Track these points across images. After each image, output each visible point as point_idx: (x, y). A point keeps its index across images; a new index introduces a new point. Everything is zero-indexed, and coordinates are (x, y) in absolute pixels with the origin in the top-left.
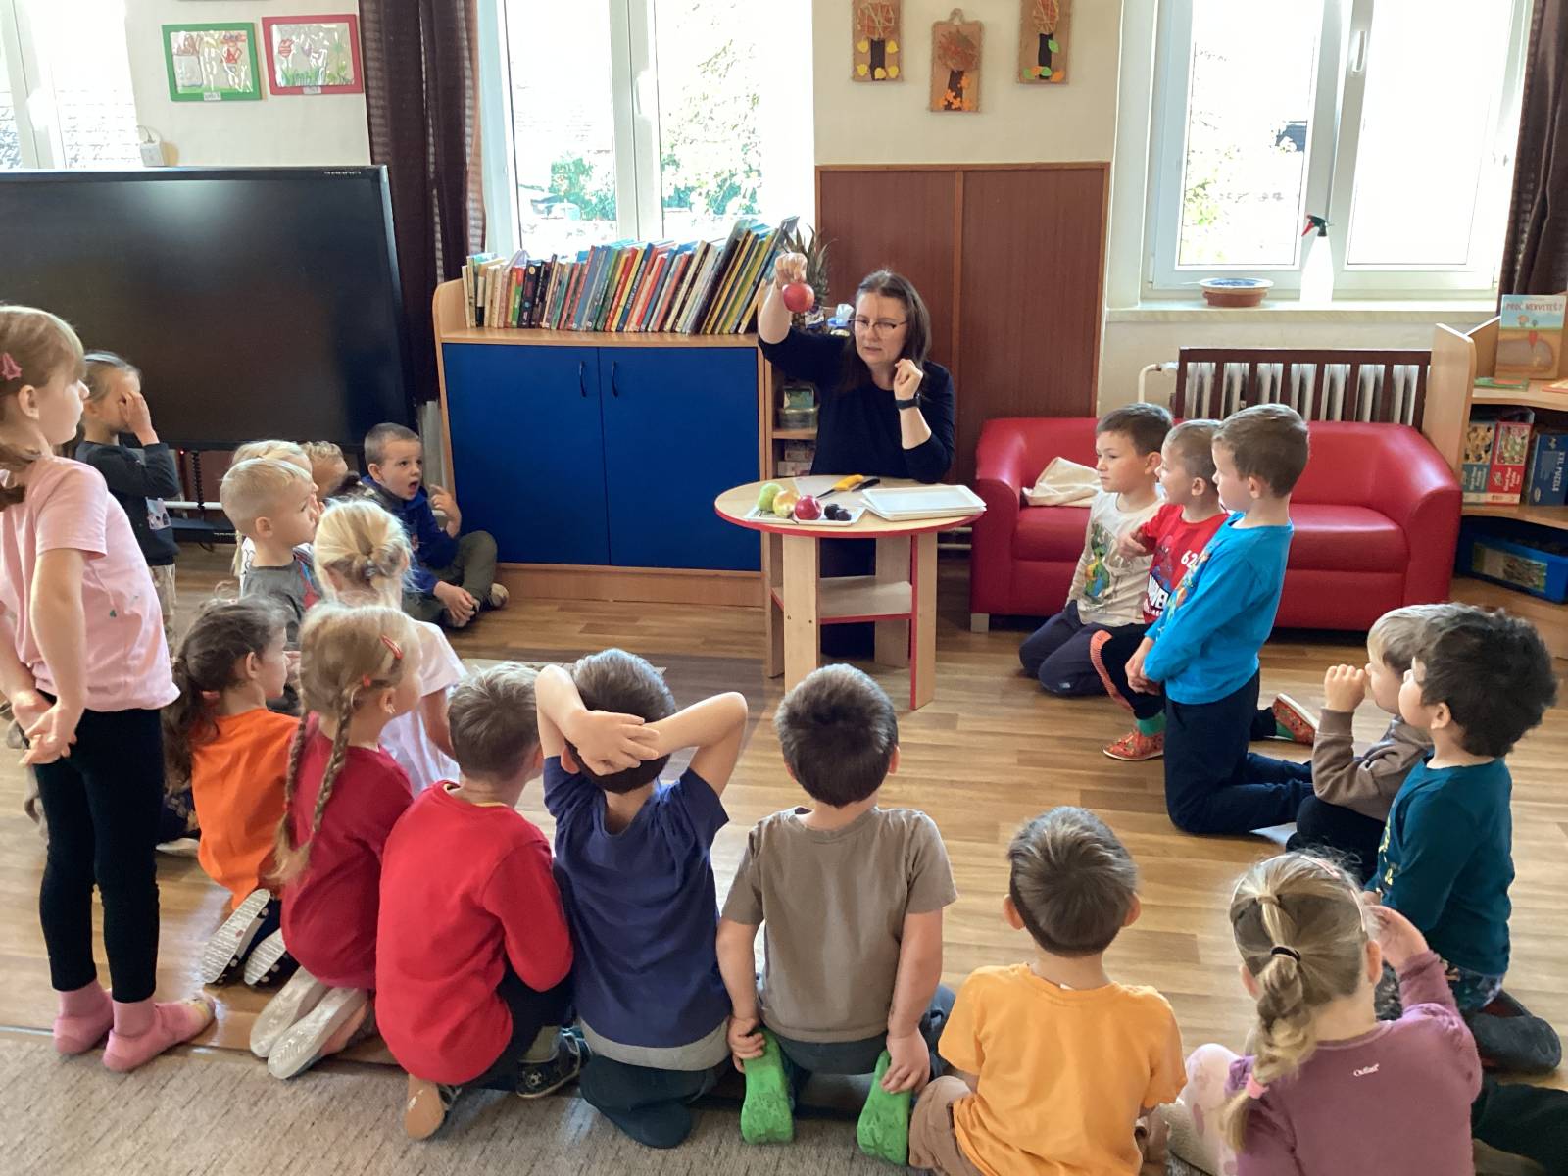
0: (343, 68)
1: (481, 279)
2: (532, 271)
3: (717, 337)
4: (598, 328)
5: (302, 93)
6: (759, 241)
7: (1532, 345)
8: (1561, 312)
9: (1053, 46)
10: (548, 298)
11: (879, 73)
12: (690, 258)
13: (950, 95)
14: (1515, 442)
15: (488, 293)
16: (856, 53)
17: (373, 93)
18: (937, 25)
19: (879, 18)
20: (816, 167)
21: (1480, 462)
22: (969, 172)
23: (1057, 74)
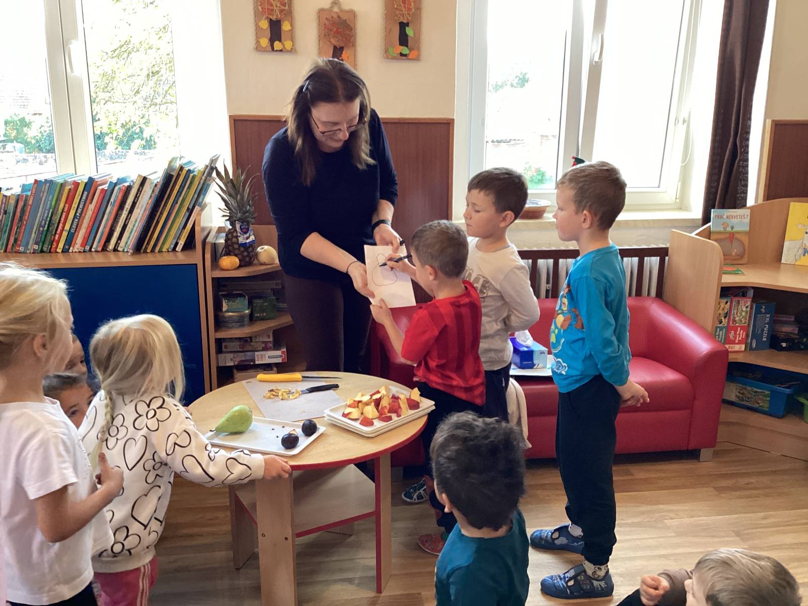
3: (157, 256)
6: (192, 175)
7: (731, 242)
8: (747, 220)
9: (409, 31)
11: (277, 45)
12: (129, 188)
14: (742, 311)
16: (258, 28)
18: (321, 11)
20: (230, 116)
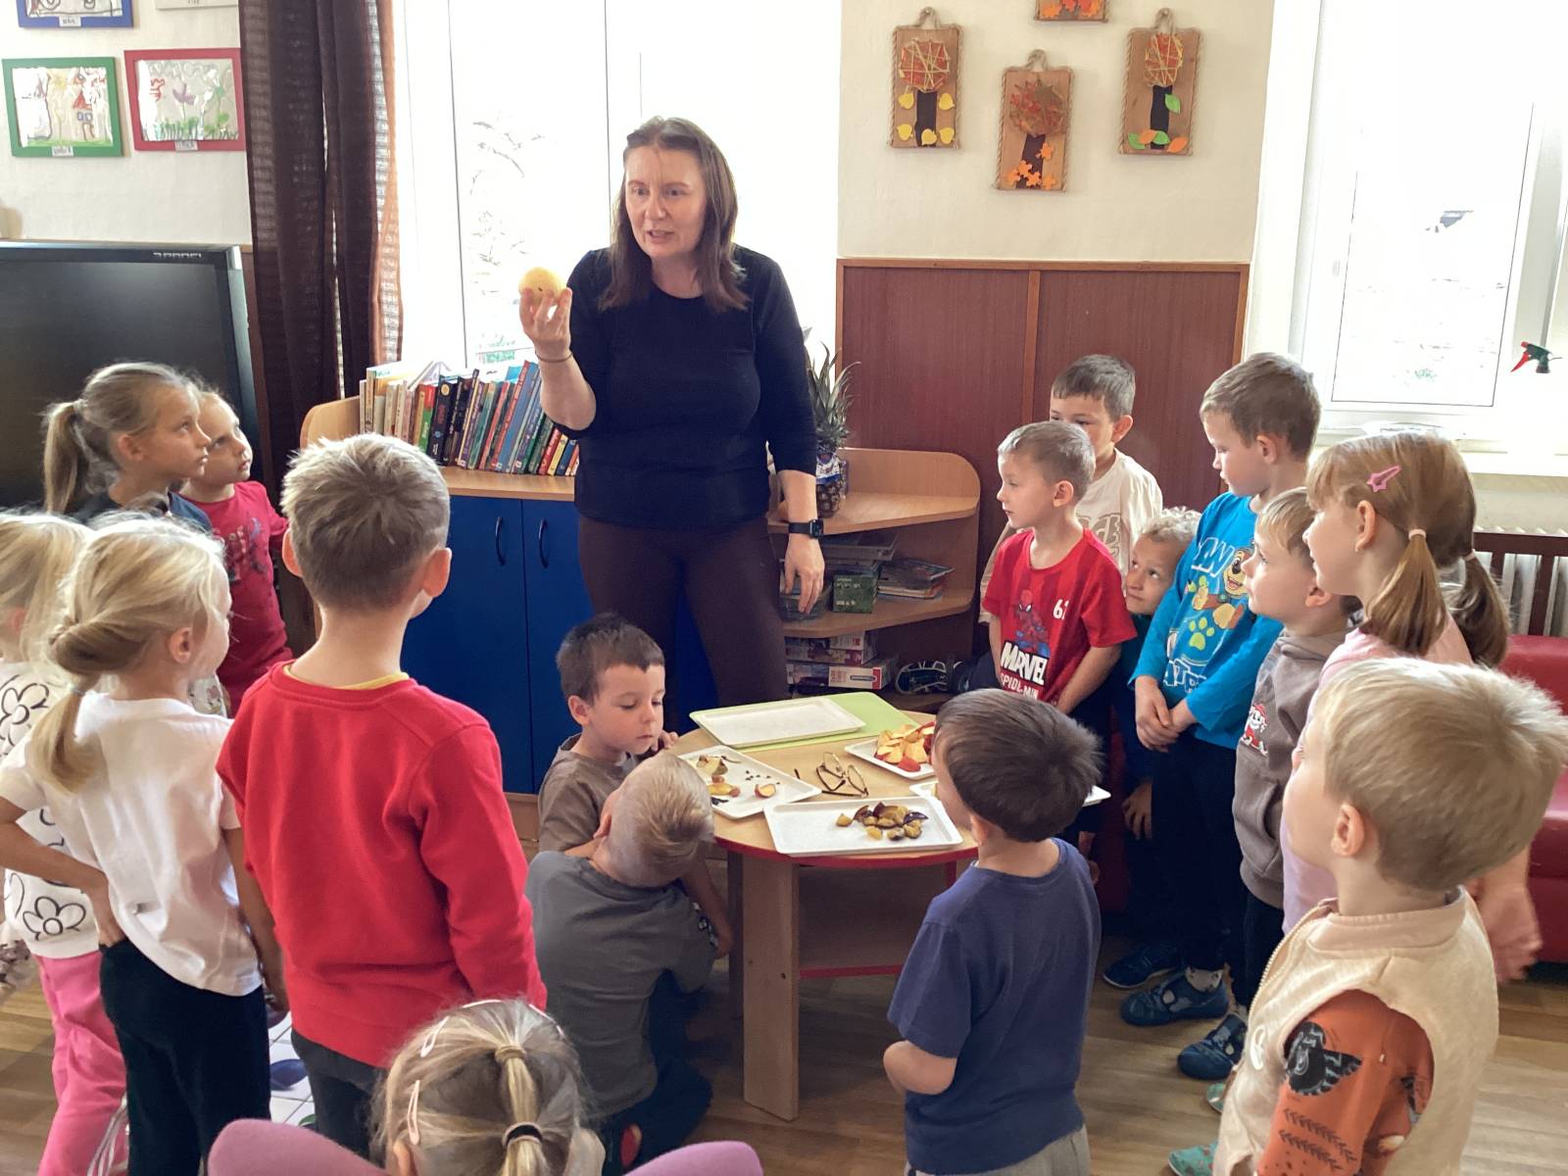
0: (227, 117)
1: (379, 399)
2: (446, 391)
4: (531, 469)
5: (173, 150)
9: (1172, 103)
10: (466, 427)
11: (928, 136)
13: (1025, 168)
15: (389, 416)
16: (897, 109)
18: (1010, 72)
19: (930, 63)
20: (838, 260)
22: (1049, 272)
23: (1175, 141)
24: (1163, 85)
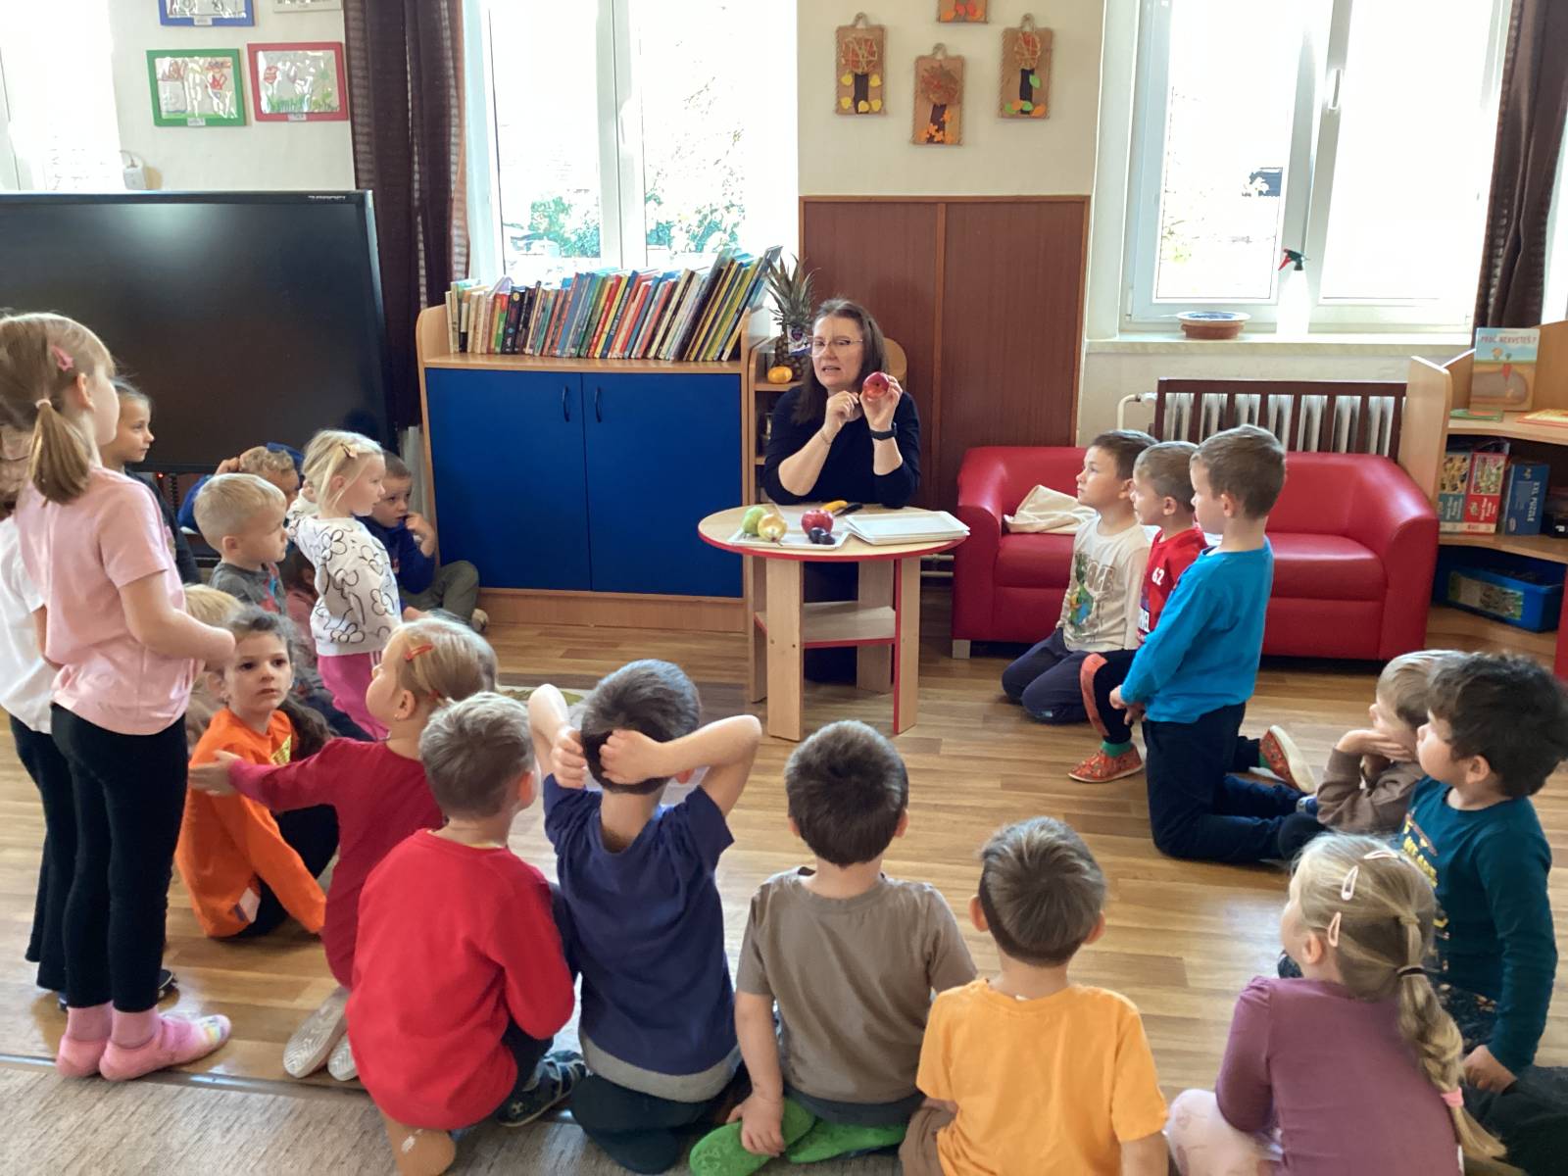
0: (329, 95)
1: (465, 306)
2: (516, 297)
3: (701, 365)
4: (582, 354)
5: (286, 120)
6: (743, 269)
7: (1506, 377)
8: (1534, 345)
9: (1034, 81)
10: (532, 325)
11: (863, 106)
12: (675, 285)
13: (933, 128)
14: (1491, 474)
15: (472, 318)
16: (840, 86)
17: (358, 120)
18: (920, 59)
19: (863, 52)
20: (800, 198)
21: (1456, 492)
22: (951, 204)
23: (1038, 108)
24: (1028, 68)
